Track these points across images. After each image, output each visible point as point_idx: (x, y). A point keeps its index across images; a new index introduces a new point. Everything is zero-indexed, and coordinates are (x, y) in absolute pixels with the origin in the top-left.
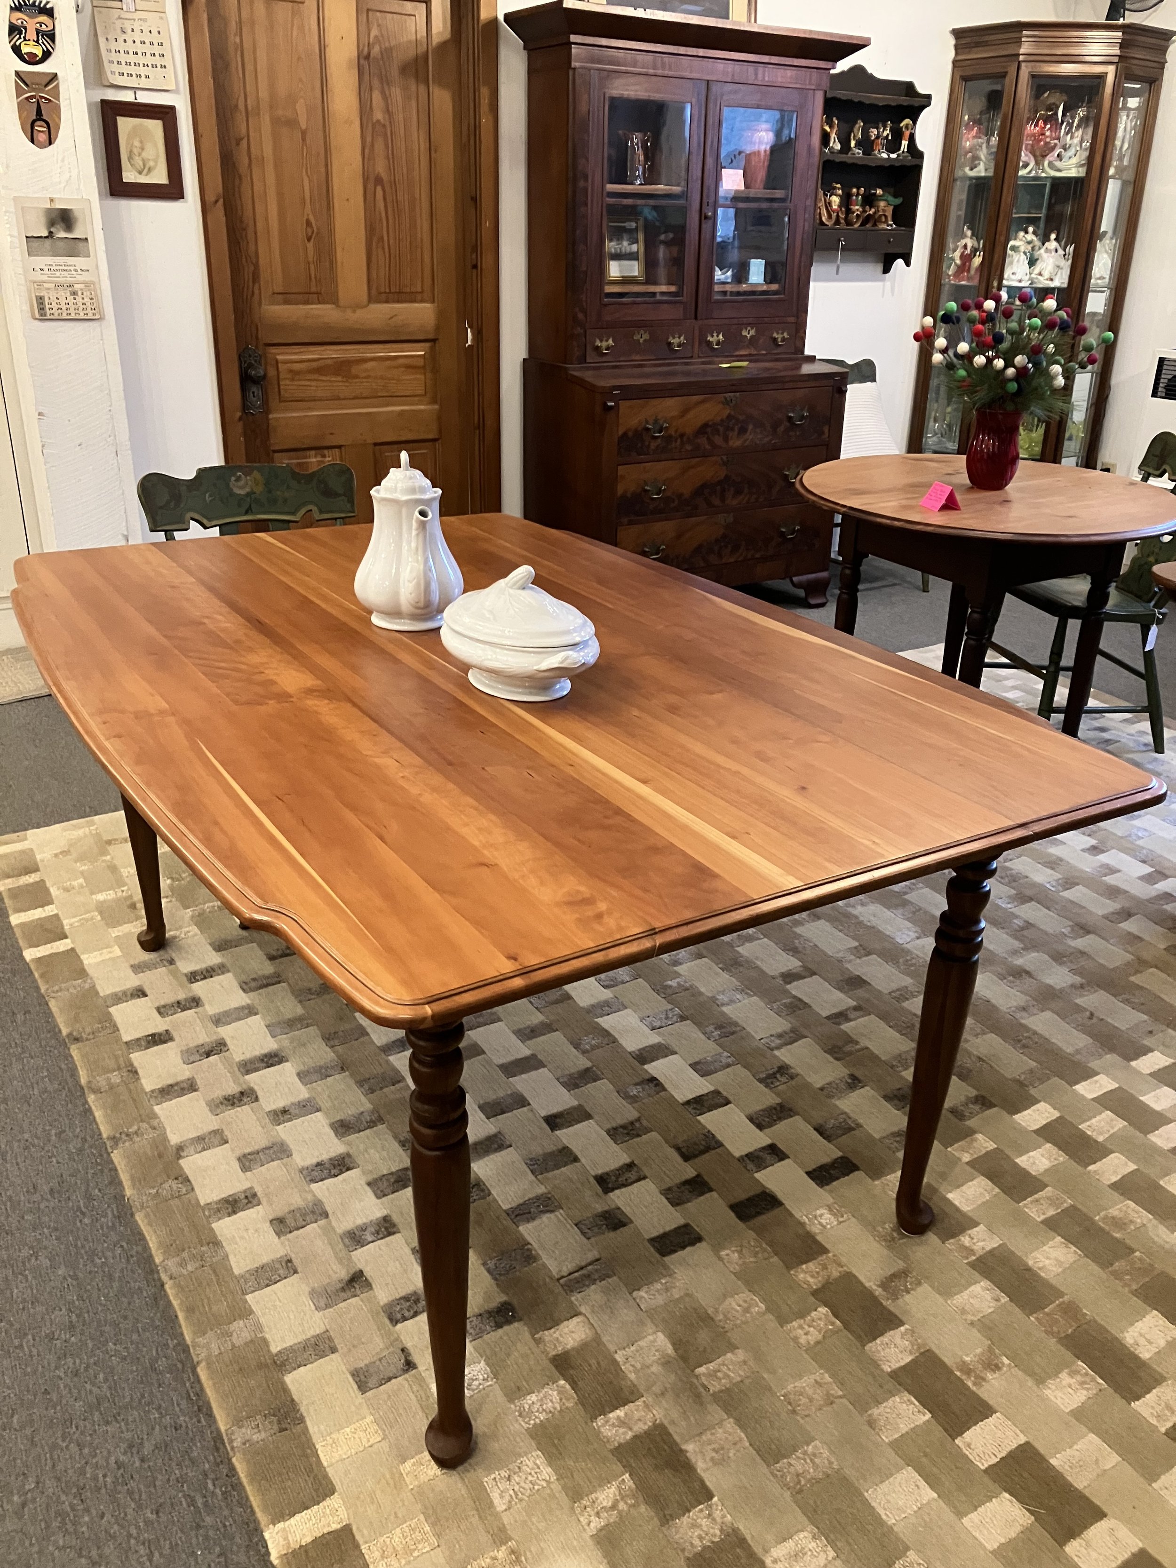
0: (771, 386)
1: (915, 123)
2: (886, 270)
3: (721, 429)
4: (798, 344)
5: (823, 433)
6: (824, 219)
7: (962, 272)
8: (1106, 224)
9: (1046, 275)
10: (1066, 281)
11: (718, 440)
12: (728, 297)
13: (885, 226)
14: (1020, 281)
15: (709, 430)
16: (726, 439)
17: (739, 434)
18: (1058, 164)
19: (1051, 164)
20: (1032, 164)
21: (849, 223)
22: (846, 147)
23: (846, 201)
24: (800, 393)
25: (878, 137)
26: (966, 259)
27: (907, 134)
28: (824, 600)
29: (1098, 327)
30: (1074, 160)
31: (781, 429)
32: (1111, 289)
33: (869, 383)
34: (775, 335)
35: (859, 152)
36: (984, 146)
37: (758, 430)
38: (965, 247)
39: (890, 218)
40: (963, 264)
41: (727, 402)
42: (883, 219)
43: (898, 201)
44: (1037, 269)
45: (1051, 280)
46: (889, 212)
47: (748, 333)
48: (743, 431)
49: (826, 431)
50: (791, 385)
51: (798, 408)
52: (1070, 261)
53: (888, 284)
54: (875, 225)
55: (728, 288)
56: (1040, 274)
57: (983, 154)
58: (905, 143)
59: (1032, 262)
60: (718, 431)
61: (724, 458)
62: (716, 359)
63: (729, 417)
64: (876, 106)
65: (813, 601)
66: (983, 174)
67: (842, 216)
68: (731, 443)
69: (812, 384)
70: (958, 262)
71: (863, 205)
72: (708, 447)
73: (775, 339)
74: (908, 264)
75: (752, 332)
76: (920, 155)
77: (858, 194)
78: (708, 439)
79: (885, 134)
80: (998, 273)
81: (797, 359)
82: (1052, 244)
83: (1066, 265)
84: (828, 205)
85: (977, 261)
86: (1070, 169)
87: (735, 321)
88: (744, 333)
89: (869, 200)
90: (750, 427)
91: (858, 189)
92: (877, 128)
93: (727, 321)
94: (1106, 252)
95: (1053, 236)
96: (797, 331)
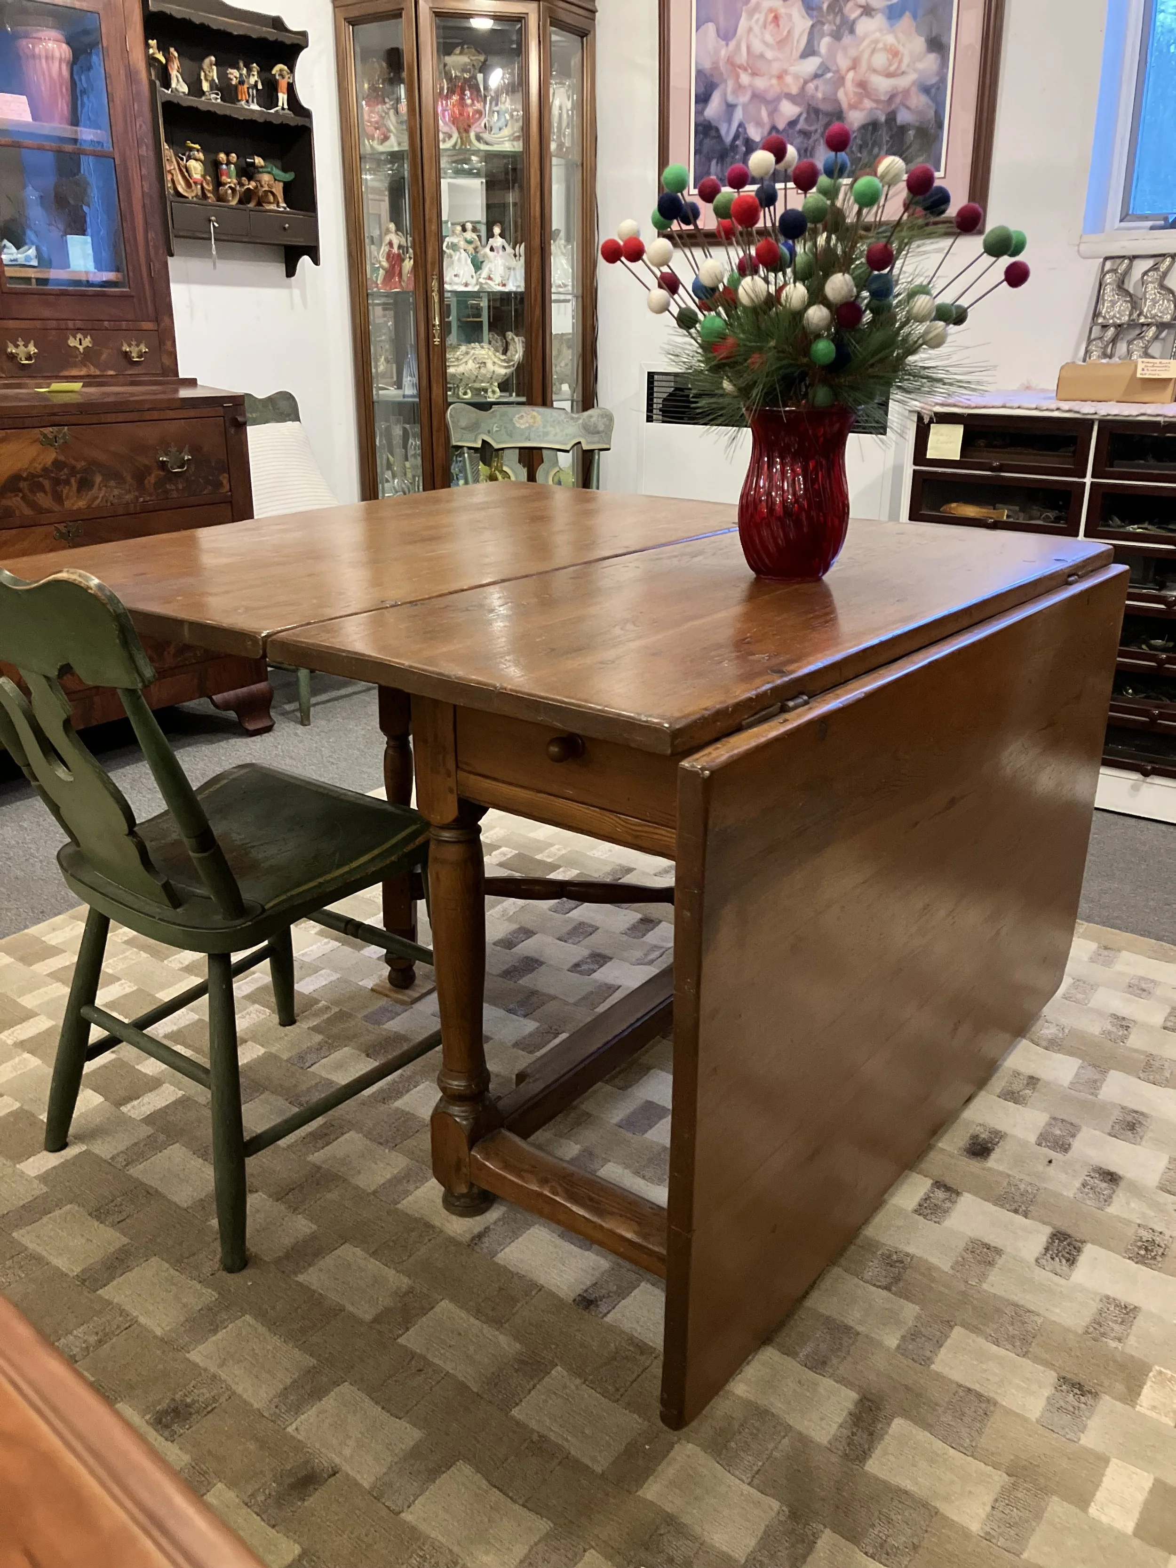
0: (121, 417)
1: (292, 69)
2: (290, 272)
3: (47, 483)
4: (166, 360)
5: (221, 484)
6: (180, 189)
7: (393, 276)
8: (557, 221)
9: (498, 280)
10: (523, 284)
11: (44, 500)
12: (34, 286)
13: (273, 207)
14: (466, 285)
15: (23, 485)
16: (59, 498)
17: (79, 490)
18: (486, 136)
19: (479, 138)
20: (455, 136)
21: (220, 198)
22: (196, 89)
23: (214, 169)
24: (173, 428)
25: (241, 82)
26: (395, 260)
27: (283, 84)
28: (269, 724)
29: (569, 348)
30: (506, 132)
31: (152, 479)
32: (577, 297)
33: (289, 423)
34: (126, 348)
35: (215, 99)
36: (392, 112)
37: (112, 483)
38: (391, 244)
39: (281, 200)
40: (392, 267)
41: (48, 442)
42: (271, 198)
43: (289, 176)
44: (484, 273)
45: (504, 285)
46: (278, 189)
47: (80, 343)
48: (85, 484)
49: (225, 482)
50: (155, 415)
51: (173, 450)
52: (523, 259)
53: (296, 292)
54: (259, 204)
55: (31, 274)
56: (490, 278)
57: (392, 122)
58: (283, 97)
59: (478, 265)
60: (42, 488)
61: (61, 527)
62: (28, 381)
63: (58, 464)
64: (230, 35)
65: (251, 727)
66: (396, 149)
67: (209, 187)
68: (67, 504)
69: (192, 413)
70: (385, 264)
71: (239, 175)
72: (28, 512)
73: (126, 355)
74: (316, 261)
75: (87, 342)
76: (306, 114)
77: (228, 163)
78: (24, 498)
79: (252, 80)
80: (436, 272)
81: (167, 383)
82: (498, 241)
83: (520, 265)
84: (186, 173)
85: (408, 264)
86: (502, 142)
87: (54, 324)
88: (72, 342)
89: (247, 172)
90: (98, 479)
91: (227, 155)
92: (238, 69)
93: (38, 324)
94: (563, 254)
95: (497, 230)
96: (161, 342)
